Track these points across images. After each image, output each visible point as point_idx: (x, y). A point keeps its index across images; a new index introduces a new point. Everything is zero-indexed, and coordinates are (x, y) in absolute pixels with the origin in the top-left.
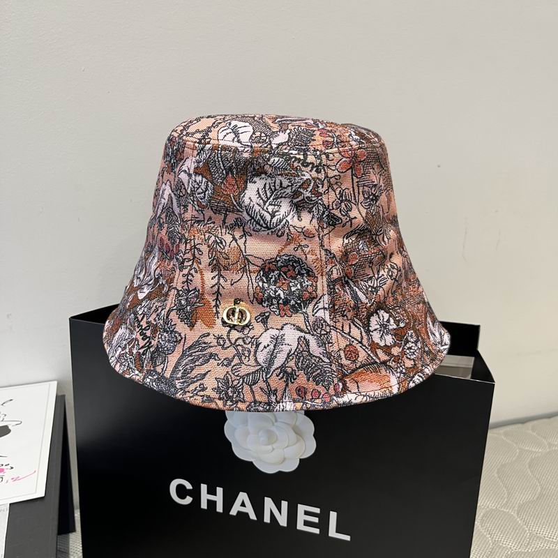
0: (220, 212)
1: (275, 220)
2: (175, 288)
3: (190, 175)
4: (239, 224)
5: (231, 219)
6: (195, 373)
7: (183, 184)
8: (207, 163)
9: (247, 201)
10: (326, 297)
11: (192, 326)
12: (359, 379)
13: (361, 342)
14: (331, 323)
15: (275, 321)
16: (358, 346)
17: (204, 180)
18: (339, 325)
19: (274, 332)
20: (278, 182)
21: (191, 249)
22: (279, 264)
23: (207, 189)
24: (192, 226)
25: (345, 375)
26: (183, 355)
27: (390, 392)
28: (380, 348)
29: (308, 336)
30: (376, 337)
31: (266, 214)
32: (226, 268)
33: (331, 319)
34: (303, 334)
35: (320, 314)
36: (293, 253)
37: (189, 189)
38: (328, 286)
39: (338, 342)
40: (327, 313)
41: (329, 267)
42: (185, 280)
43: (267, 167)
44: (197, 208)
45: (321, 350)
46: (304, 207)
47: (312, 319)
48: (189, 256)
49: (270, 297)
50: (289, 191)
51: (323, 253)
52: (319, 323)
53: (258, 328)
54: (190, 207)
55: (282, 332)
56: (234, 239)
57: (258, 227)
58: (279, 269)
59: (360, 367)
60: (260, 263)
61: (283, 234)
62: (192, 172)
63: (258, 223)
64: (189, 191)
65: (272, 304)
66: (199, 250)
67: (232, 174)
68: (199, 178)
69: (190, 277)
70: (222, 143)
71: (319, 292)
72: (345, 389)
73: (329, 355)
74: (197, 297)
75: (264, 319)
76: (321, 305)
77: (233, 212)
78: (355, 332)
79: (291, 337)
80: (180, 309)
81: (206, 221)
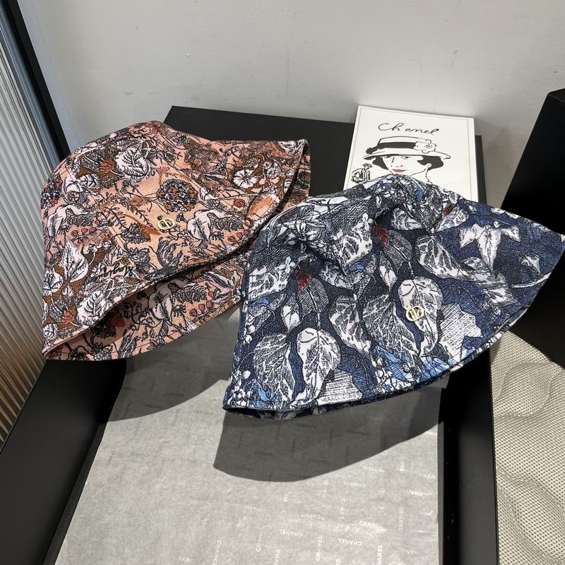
0: (111, 186)
1: (144, 169)
2: (117, 235)
3: (75, 183)
4: (126, 184)
5: (120, 185)
6: (175, 255)
7: (74, 192)
8: (81, 166)
9: (123, 169)
10: (203, 189)
11: (149, 239)
12: (254, 211)
13: (240, 195)
14: (217, 198)
15: (187, 215)
16: (240, 197)
17: (87, 176)
18: (221, 196)
19: (193, 221)
20: (130, 152)
21: (109, 213)
22: (165, 190)
23: (93, 179)
24: (99, 205)
25: (245, 216)
26: (158, 254)
27: (276, 204)
28: (252, 188)
29: (211, 211)
30: (245, 186)
31: (138, 168)
32: (139, 205)
33: (215, 196)
34: (208, 212)
35: (207, 198)
36: (167, 179)
37: (81, 189)
38: (198, 183)
39: (229, 204)
40: (210, 195)
41: (190, 175)
42: (120, 226)
43: (118, 147)
44: (95, 194)
45: (223, 213)
46: (152, 157)
47: (205, 202)
48: (111, 216)
49: (175, 205)
50: (138, 153)
51: (181, 172)
52: (211, 203)
53: (182, 224)
54: (89, 197)
55: (196, 218)
56: (130, 194)
57: (139, 178)
58: (167, 192)
59: (250, 206)
60: (155, 195)
61: (154, 172)
62: (75, 179)
63: (137, 176)
64: (82, 190)
65: (180, 207)
66: (115, 209)
67: (102, 161)
68: (83, 178)
69: (122, 222)
70: (83, 153)
71: (197, 189)
72: (252, 222)
73: (229, 212)
74: (137, 227)
75: (181, 218)
76: (204, 195)
77: (119, 180)
78: (232, 193)
79: (203, 217)
80: (132, 240)
81: (106, 198)
